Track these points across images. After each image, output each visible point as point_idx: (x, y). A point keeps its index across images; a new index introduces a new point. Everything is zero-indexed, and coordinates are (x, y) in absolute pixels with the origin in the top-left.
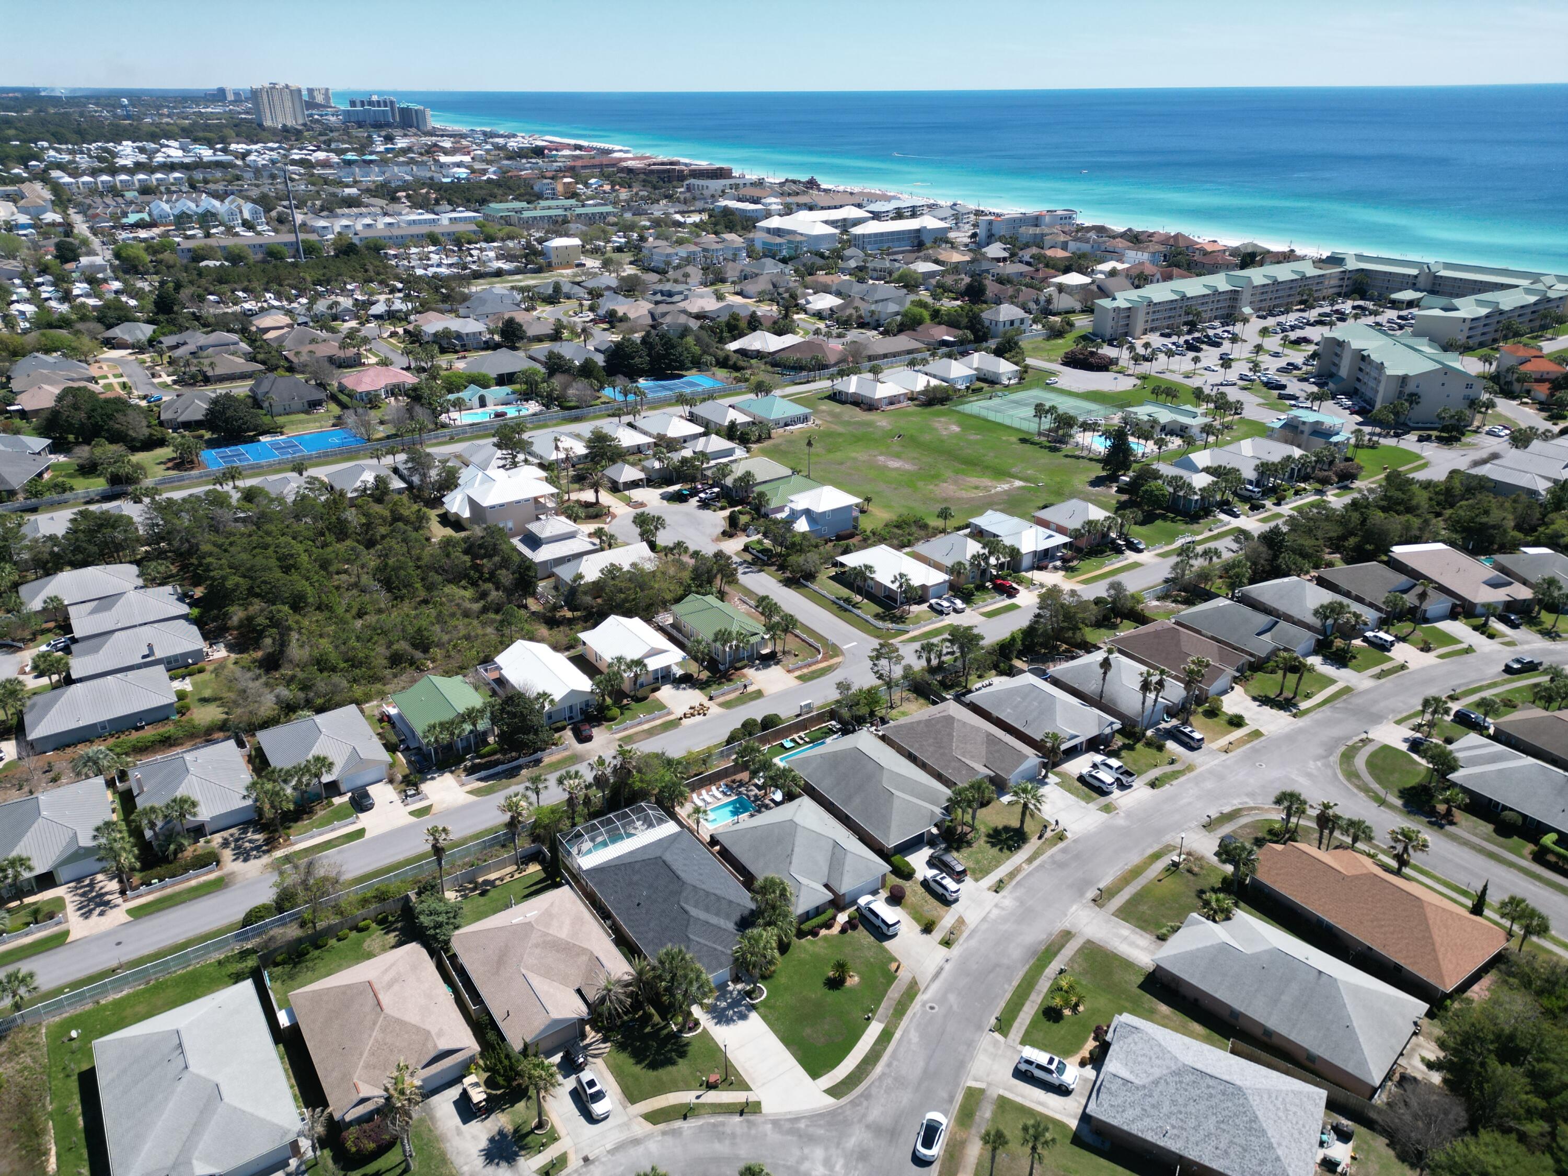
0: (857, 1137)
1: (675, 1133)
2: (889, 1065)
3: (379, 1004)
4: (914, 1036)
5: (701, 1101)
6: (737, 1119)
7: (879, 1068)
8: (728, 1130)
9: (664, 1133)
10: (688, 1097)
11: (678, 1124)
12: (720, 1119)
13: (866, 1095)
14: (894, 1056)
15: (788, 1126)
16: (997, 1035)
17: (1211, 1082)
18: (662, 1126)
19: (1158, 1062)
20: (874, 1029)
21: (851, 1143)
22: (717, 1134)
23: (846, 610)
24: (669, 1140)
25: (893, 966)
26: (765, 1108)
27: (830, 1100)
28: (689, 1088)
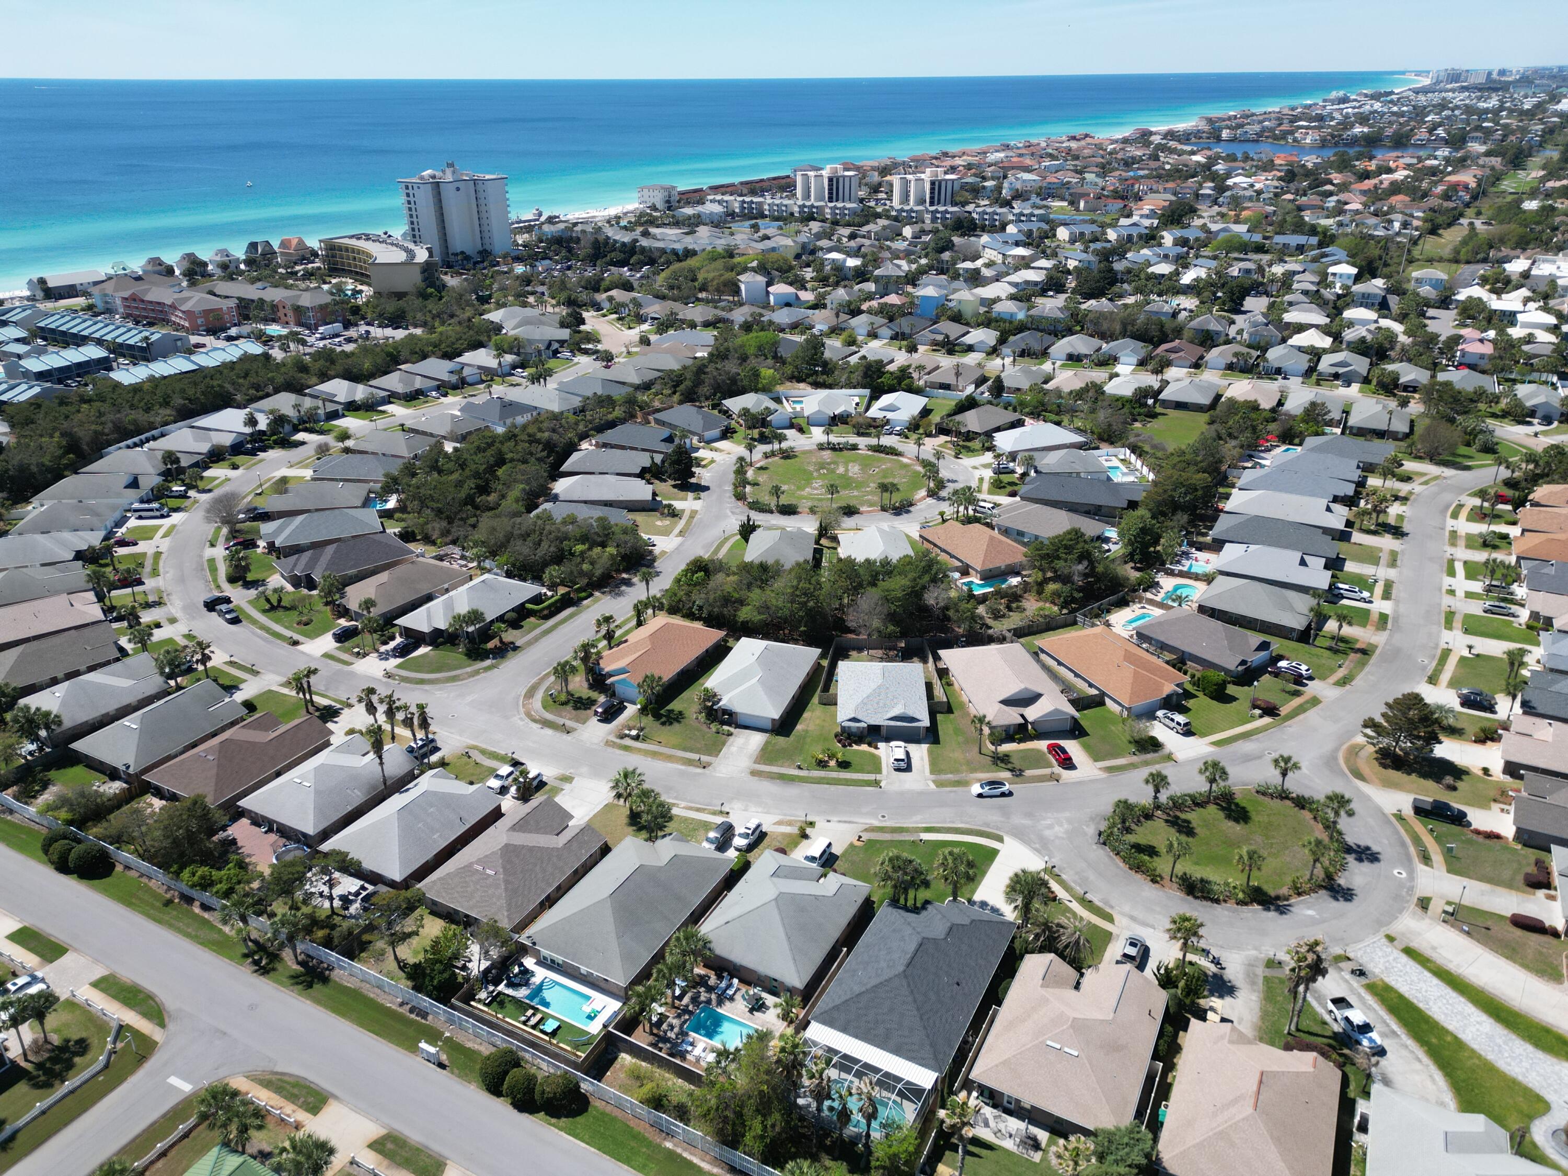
0: (1019, 820)
1: (1106, 903)
2: (953, 822)
3: (1261, 1082)
4: (915, 819)
5: (1071, 897)
6: (1064, 876)
9: (1112, 907)
10: (1075, 906)
11: (1097, 902)
12: (1073, 885)
13: (988, 825)
14: (945, 822)
16: (882, 785)
17: (886, 675)
18: (1109, 910)
19: (883, 695)
20: (926, 836)
21: (1027, 822)
24: (1113, 903)
25: (858, 843)
26: (1044, 864)
27: (1006, 838)
28: (1069, 909)
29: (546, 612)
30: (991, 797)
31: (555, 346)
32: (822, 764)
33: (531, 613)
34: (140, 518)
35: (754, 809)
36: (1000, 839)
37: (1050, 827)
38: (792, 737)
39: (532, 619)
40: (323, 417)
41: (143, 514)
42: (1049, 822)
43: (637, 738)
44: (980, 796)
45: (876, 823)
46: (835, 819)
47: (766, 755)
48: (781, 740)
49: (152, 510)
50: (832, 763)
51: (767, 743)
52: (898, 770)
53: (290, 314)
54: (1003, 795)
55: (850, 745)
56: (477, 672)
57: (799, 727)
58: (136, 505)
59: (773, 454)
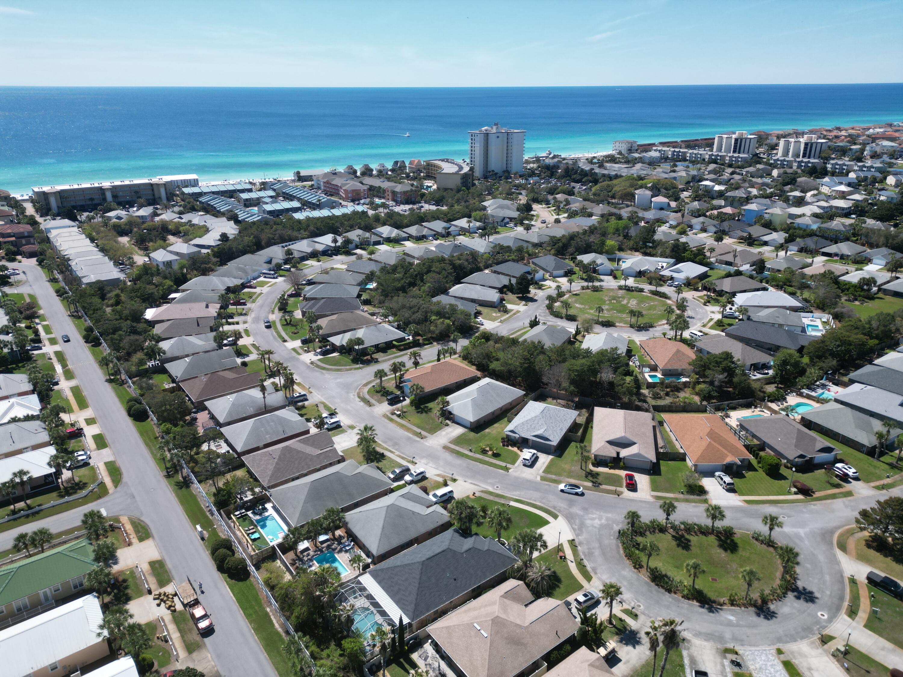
0: (576, 510)
1: (594, 570)
2: (535, 501)
4: (514, 493)
5: (573, 560)
6: (579, 548)
7: (538, 503)
8: (586, 551)
9: (596, 573)
10: (572, 566)
11: (589, 568)
12: (581, 554)
13: (554, 508)
14: (530, 499)
15: (577, 531)
16: (510, 471)
17: (545, 411)
18: (592, 574)
19: (536, 422)
20: (513, 503)
21: (580, 512)
22: (590, 554)
23: (37, 513)
24: (598, 571)
25: (472, 497)
26: (571, 538)
27: (560, 518)
28: (567, 566)
29: (402, 347)
30: (569, 493)
31: (507, 220)
32: (484, 452)
33: (394, 346)
34: (265, 277)
35: (431, 465)
36: (555, 517)
37: (593, 519)
38: (479, 434)
39: (394, 350)
40: (372, 243)
41: (267, 276)
42: (594, 516)
43: (399, 416)
44: (562, 491)
45: (491, 489)
46: (470, 481)
47: (458, 441)
48: (472, 434)
49: (270, 274)
50: (490, 453)
51: (463, 434)
52: (525, 465)
53: (390, 194)
54: (577, 494)
55: (508, 446)
56: (351, 369)
57: (487, 430)
58: (264, 271)
59: (588, 288)
